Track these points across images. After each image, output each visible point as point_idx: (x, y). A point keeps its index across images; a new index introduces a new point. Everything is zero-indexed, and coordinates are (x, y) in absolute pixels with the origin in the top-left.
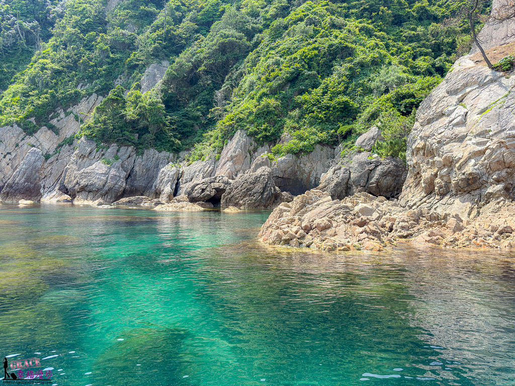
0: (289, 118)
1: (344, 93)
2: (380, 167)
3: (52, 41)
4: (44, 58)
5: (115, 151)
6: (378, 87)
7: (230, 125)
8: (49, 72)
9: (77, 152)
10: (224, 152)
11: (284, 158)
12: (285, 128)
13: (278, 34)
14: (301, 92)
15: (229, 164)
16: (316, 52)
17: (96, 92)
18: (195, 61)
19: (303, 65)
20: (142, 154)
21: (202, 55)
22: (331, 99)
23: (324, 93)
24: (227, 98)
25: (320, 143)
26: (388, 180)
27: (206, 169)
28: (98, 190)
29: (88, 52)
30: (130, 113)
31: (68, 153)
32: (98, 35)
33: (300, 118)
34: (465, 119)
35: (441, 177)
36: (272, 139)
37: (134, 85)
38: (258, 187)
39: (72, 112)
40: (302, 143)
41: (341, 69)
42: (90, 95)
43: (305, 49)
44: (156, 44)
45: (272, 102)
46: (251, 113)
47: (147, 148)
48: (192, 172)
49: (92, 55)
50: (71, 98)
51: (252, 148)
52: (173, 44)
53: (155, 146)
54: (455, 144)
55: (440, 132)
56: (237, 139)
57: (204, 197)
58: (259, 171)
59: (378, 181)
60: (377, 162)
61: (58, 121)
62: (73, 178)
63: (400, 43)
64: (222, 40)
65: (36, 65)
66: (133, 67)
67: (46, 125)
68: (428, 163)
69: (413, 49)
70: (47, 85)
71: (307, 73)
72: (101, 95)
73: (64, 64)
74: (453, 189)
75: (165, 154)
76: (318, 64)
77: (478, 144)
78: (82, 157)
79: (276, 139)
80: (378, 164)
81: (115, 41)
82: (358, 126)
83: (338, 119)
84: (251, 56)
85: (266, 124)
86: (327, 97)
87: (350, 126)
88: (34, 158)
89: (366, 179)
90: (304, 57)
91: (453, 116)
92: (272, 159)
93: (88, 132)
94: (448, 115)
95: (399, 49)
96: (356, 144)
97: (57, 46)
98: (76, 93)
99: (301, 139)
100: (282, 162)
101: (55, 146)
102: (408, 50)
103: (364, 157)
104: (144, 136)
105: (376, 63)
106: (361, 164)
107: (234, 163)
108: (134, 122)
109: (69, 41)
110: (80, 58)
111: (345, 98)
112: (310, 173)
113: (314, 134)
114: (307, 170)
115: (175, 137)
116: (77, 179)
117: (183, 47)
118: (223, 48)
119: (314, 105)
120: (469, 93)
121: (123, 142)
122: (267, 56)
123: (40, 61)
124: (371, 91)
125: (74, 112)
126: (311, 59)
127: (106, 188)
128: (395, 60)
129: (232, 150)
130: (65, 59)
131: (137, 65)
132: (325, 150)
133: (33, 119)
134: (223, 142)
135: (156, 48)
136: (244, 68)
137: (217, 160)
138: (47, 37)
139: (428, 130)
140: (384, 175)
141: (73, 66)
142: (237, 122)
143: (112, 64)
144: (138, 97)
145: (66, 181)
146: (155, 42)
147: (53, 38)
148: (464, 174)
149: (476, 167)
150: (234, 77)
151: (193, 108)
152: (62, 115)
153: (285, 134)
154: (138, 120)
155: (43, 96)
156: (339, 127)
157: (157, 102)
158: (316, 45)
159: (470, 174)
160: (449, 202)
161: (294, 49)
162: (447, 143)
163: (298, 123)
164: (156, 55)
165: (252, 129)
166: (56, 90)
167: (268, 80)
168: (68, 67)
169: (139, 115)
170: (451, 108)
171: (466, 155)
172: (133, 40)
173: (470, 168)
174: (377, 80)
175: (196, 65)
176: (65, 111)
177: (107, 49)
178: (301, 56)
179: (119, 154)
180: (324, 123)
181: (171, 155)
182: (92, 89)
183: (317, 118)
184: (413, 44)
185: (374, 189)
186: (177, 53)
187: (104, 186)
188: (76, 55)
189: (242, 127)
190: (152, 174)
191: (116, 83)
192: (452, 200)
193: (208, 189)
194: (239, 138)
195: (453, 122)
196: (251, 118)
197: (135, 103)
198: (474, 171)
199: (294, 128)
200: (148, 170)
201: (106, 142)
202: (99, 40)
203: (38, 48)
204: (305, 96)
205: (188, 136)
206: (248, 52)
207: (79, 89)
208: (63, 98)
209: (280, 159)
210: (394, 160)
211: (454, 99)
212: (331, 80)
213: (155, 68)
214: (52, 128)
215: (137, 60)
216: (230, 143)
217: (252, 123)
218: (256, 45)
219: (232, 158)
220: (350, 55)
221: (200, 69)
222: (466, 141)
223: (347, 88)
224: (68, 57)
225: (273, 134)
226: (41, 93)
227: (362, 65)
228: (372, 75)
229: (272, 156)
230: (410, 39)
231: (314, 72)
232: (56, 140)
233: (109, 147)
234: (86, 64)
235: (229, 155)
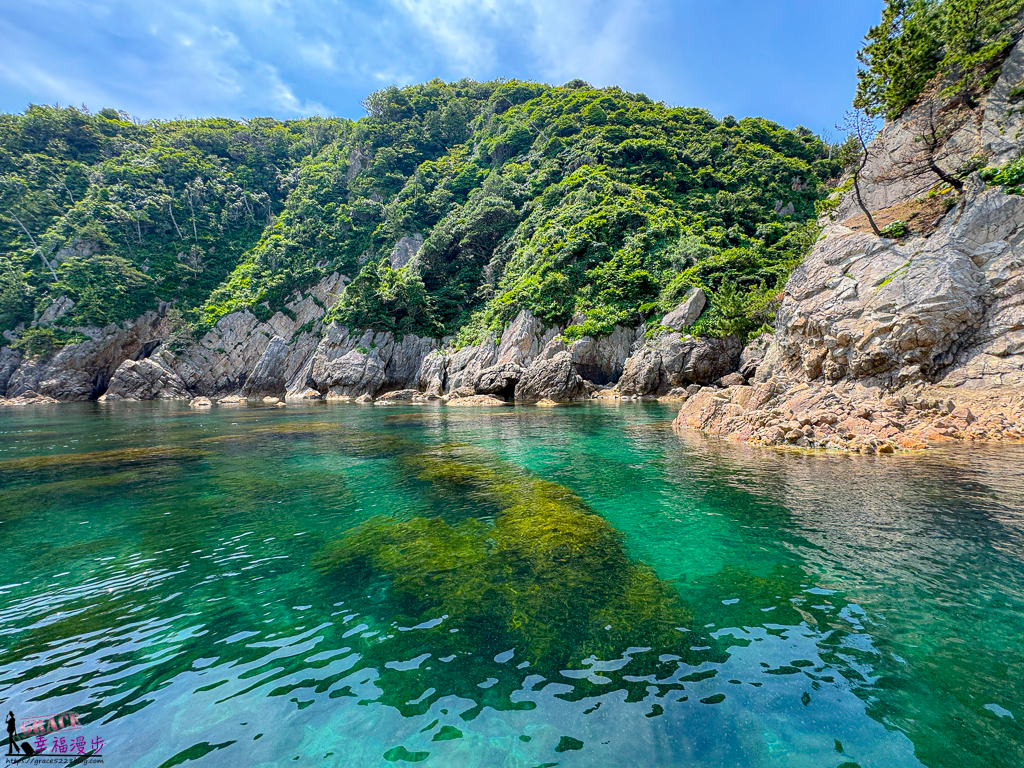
0: (579, 295)
1: (640, 266)
2: (695, 350)
3: (284, 214)
4: (275, 233)
5: (371, 338)
6: (678, 260)
7: (512, 305)
8: (283, 249)
9: (326, 339)
10: (506, 335)
11: (580, 341)
12: (576, 307)
13: (553, 201)
14: (592, 266)
15: (514, 350)
16: (605, 221)
17: (337, 271)
18: (456, 232)
19: (590, 236)
20: (402, 340)
21: (463, 227)
22: (627, 273)
23: (618, 267)
24: (498, 273)
25: (620, 323)
26: (705, 365)
27: (485, 356)
28: (355, 383)
29: (327, 226)
30: (386, 293)
31: (307, 342)
32: (338, 206)
33: (592, 295)
34: (856, 292)
35: (834, 359)
36: (563, 320)
37: (383, 261)
38: (561, 376)
39: (310, 294)
40: (600, 323)
41: (634, 239)
42: (331, 273)
43: (590, 218)
44: (407, 215)
45: (560, 277)
46: (535, 291)
47: (406, 333)
48: (462, 360)
49: (333, 228)
50: (309, 278)
51: (539, 330)
52: (426, 214)
53: (415, 331)
54: (850, 320)
55: (827, 307)
56: (522, 321)
57: (494, 388)
58: (558, 357)
59: (695, 366)
60: (692, 344)
61: (295, 304)
62: (323, 370)
63: (690, 212)
64: (487, 209)
65: (268, 241)
66: (380, 241)
67: (281, 310)
68: (811, 343)
69: (704, 218)
70: (281, 264)
71: (596, 244)
72: (343, 273)
73: (300, 240)
74: (851, 372)
75: (426, 339)
76: (607, 234)
77: (882, 320)
78: (333, 345)
79: (567, 320)
80: (692, 346)
81: (358, 212)
82: (662, 302)
83: (637, 296)
84: (523, 226)
85: (554, 303)
86: (622, 271)
87: (654, 304)
88: (276, 348)
89: (681, 364)
90: (590, 227)
91: (840, 288)
92: (567, 343)
93: (339, 317)
94: (833, 288)
95: (690, 218)
96: (663, 324)
97: (291, 220)
98: (314, 272)
99: (599, 319)
100: (579, 346)
101: (292, 334)
102: (698, 220)
103: (675, 338)
104: (402, 320)
105: (673, 233)
106: (675, 347)
107: (521, 348)
108: (390, 303)
109: (306, 214)
110: (318, 232)
111: (644, 273)
112: (610, 358)
113: (612, 313)
114: (607, 354)
115: (437, 319)
116: (329, 371)
117: (437, 218)
118: (489, 218)
119: (609, 280)
120: (854, 262)
121: (379, 328)
122: (546, 226)
123: (273, 237)
124: (669, 264)
125: (313, 294)
126: (598, 229)
127: (364, 381)
128: (689, 230)
129: (518, 332)
130: (301, 234)
131: (385, 239)
132: (625, 332)
133: (266, 304)
134: (503, 325)
135: (406, 219)
136: (515, 239)
137: (497, 345)
138: (278, 210)
139: (808, 305)
140: (701, 358)
141: (312, 242)
142: (520, 300)
143: (355, 238)
144: (393, 275)
145: (314, 374)
146: (405, 212)
147: (286, 211)
148: (868, 354)
149: (883, 346)
150: (504, 250)
151: (456, 287)
152: (300, 298)
153: (577, 313)
154: (396, 300)
155: (277, 276)
156: (640, 305)
157: (416, 280)
158: (602, 213)
159: (877, 354)
160: (847, 387)
161: (577, 217)
162: (839, 320)
163: (591, 300)
164: (407, 226)
165: (539, 308)
166: (292, 270)
167: (551, 253)
168: (304, 243)
169: (396, 295)
170: (836, 280)
171: (868, 333)
172: (379, 211)
173: (876, 347)
174: (675, 252)
175: (458, 236)
176: (302, 293)
177: (349, 222)
178: (588, 225)
179: (376, 341)
180: (621, 301)
181: (434, 340)
182: (333, 267)
183: (613, 295)
184: (703, 213)
185: (691, 375)
186: (431, 225)
187: (361, 378)
188: (314, 229)
189: (527, 307)
190: (413, 364)
191: (360, 259)
192: (852, 385)
193: (498, 379)
194: (523, 319)
195: (842, 296)
196: (536, 296)
197: (391, 282)
198: (882, 351)
199: (588, 306)
200: (409, 359)
201: (360, 327)
202: (340, 210)
203: (270, 222)
204: (597, 271)
205: (451, 319)
206: (518, 222)
207: (319, 268)
208: (300, 278)
209: (576, 342)
210: (710, 342)
211: (837, 270)
212: (626, 252)
213: (406, 241)
214: (287, 312)
215: (385, 233)
216: (512, 325)
217: (537, 301)
218: (527, 214)
219: (517, 342)
220: (642, 224)
221: (463, 241)
222: (864, 317)
223: (642, 261)
224: (304, 232)
225: (564, 314)
226: (275, 273)
227: (657, 235)
228: (669, 247)
229: (566, 340)
230: (699, 208)
231: (604, 244)
232: (293, 327)
233: (363, 334)
234: (325, 239)
235: (514, 339)
